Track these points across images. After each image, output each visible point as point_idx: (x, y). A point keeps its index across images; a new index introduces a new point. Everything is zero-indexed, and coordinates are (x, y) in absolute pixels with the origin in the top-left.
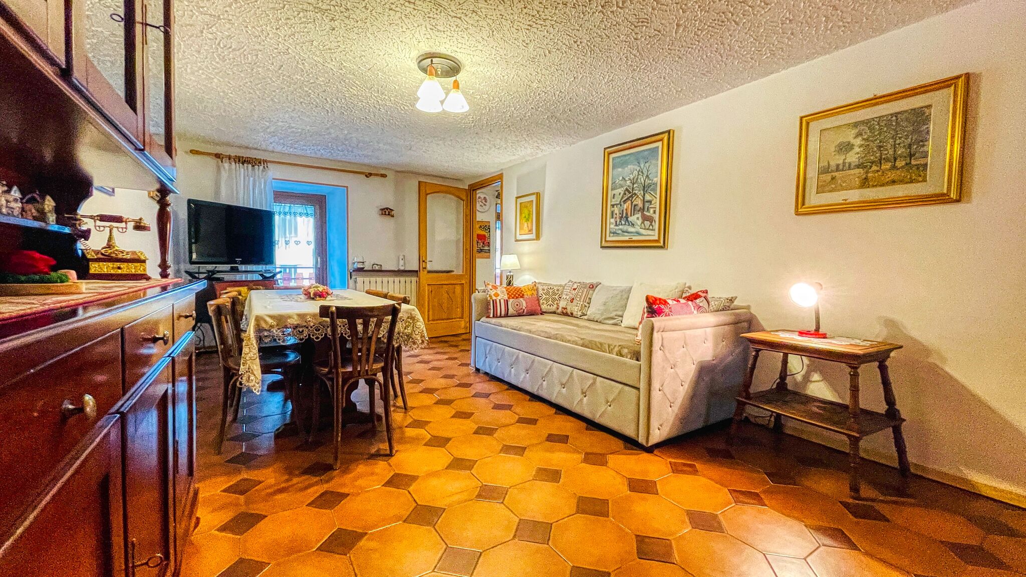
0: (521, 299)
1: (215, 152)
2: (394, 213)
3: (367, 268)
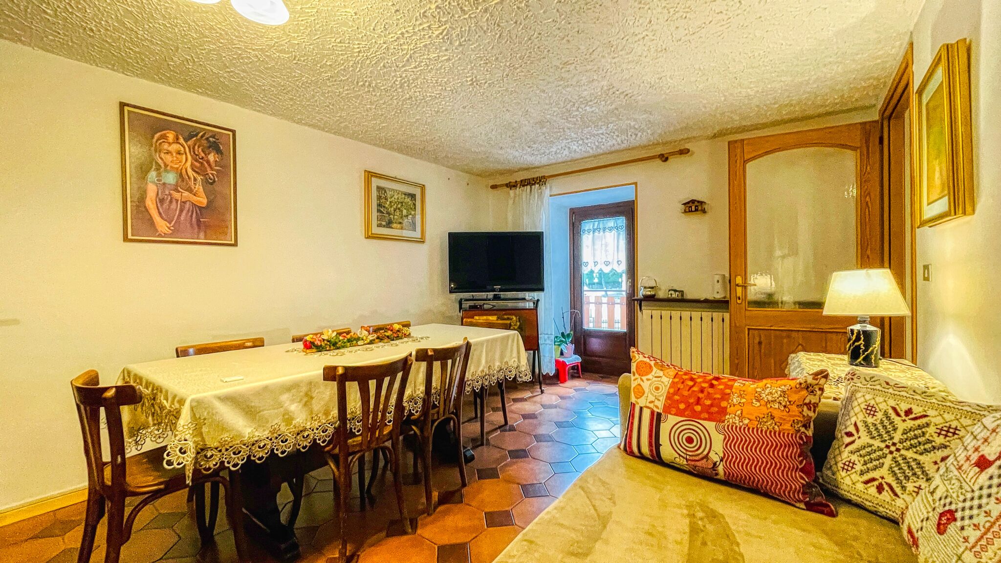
0: (710, 425)
1: (505, 183)
2: (706, 207)
3: (661, 295)
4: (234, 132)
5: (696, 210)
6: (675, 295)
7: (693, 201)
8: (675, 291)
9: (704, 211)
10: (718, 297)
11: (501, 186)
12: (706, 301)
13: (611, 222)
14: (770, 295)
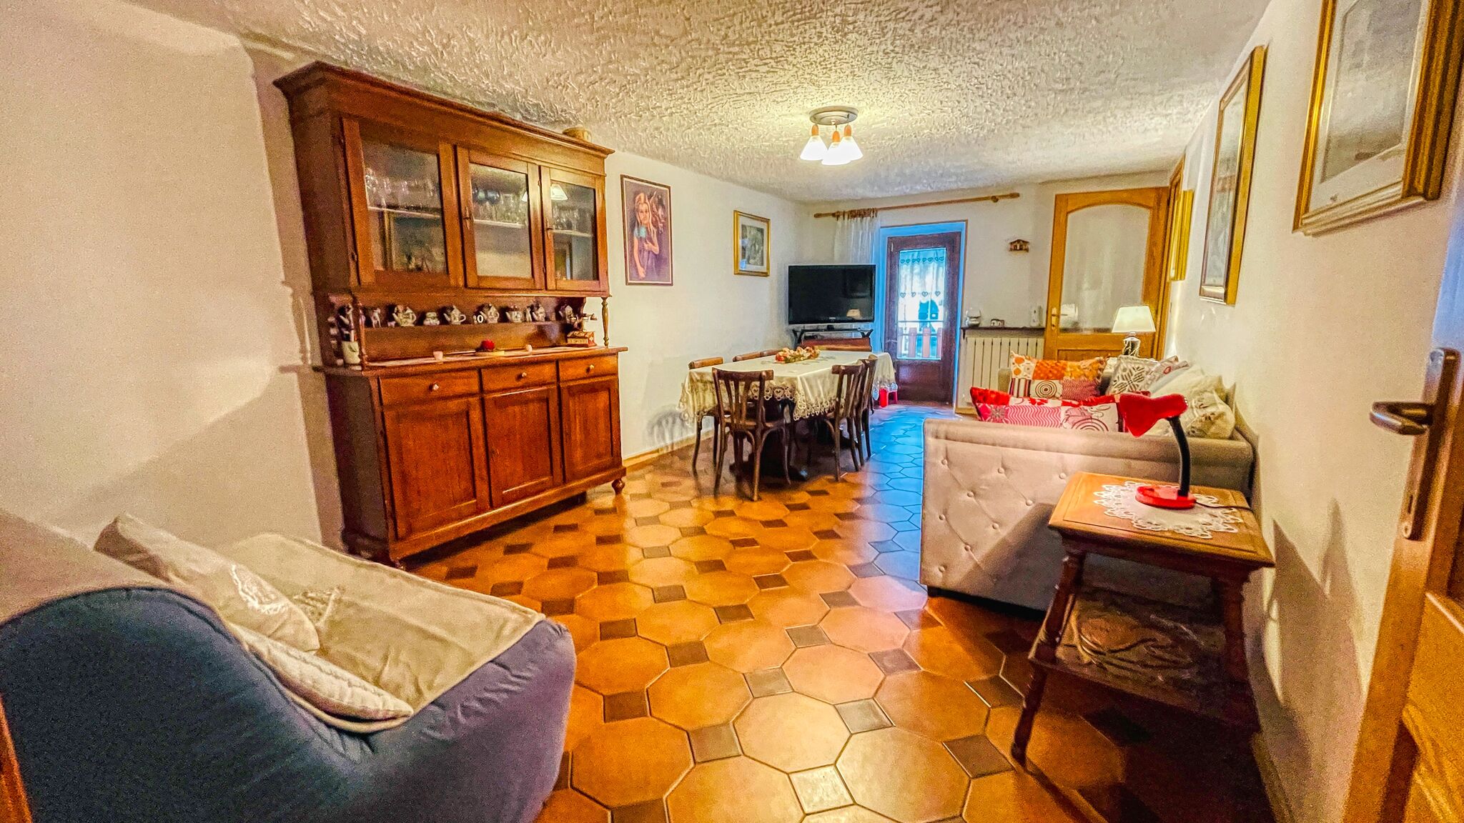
0: (1056, 382)
1: (833, 212)
2: (1029, 246)
3: (983, 324)
4: (669, 188)
5: (1021, 249)
6: (997, 324)
7: (1018, 241)
8: (998, 320)
9: (1027, 250)
10: (1035, 325)
11: (826, 215)
12: (1024, 329)
13: (931, 253)
14: (1076, 323)
